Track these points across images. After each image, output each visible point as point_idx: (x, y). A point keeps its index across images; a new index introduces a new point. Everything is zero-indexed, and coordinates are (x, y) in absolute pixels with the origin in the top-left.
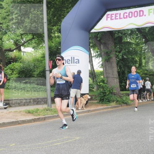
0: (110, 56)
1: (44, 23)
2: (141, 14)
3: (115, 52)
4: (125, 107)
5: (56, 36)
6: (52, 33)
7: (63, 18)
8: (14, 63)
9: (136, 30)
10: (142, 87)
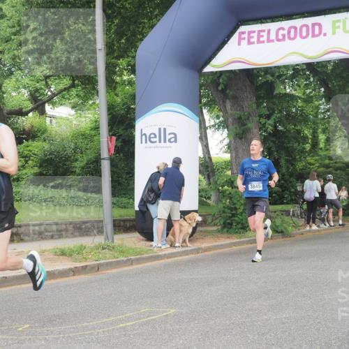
0: (246, 126)
1: (98, 51)
2: (317, 32)
3: (258, 118)
4: (281, 240)
5: (125, 81)
6: (115, 73)
7: (142, 40)
8: (30, 142)
9: (305, 67)
10: (317, 195)
